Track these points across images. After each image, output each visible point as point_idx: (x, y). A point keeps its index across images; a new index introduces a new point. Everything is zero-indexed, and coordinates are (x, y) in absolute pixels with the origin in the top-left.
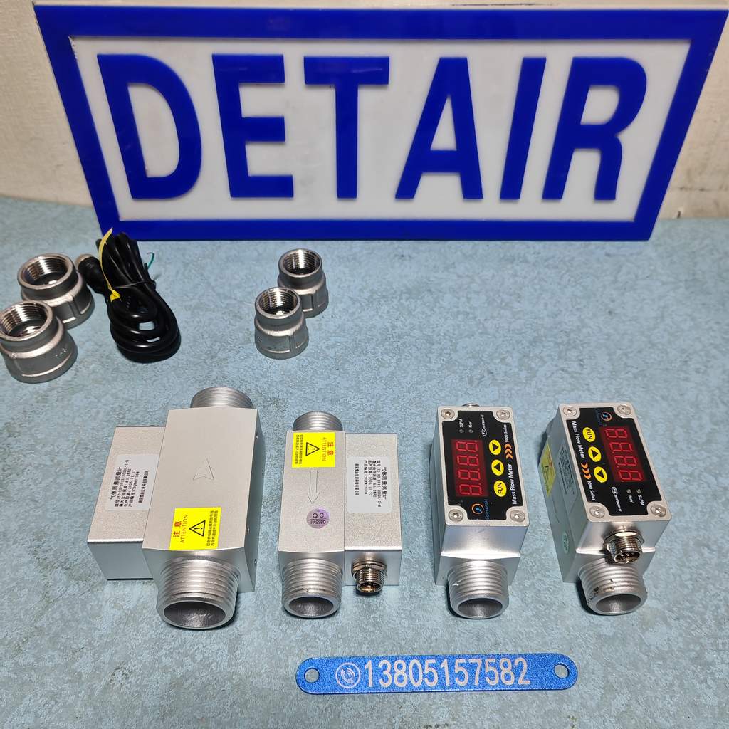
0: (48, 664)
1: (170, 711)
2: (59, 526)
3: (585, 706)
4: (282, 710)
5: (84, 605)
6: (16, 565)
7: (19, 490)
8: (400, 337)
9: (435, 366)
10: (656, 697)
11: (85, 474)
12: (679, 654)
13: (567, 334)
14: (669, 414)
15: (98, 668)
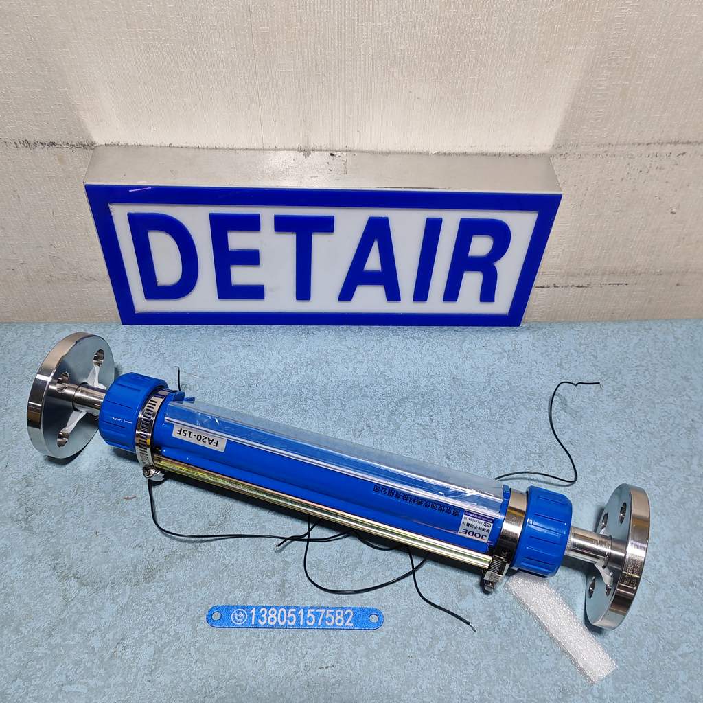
0: (72, 643)
1: (155, 668)
2: (69, 548)
3: (419, 649)
4: (228, 663)
5: (92, 601)
6: (42, 578)
7: (38, 526)
8: (306, 402)
9: (329, 423)
10: (463, 641)
11: (85, 511)
12: (480, 614)
13: (423, 396)
14: (488, 453)
15: (105, 643)
